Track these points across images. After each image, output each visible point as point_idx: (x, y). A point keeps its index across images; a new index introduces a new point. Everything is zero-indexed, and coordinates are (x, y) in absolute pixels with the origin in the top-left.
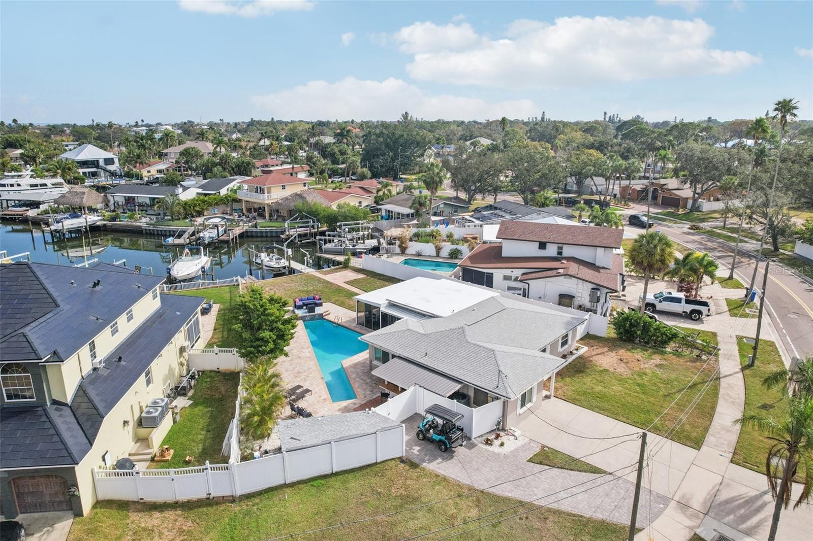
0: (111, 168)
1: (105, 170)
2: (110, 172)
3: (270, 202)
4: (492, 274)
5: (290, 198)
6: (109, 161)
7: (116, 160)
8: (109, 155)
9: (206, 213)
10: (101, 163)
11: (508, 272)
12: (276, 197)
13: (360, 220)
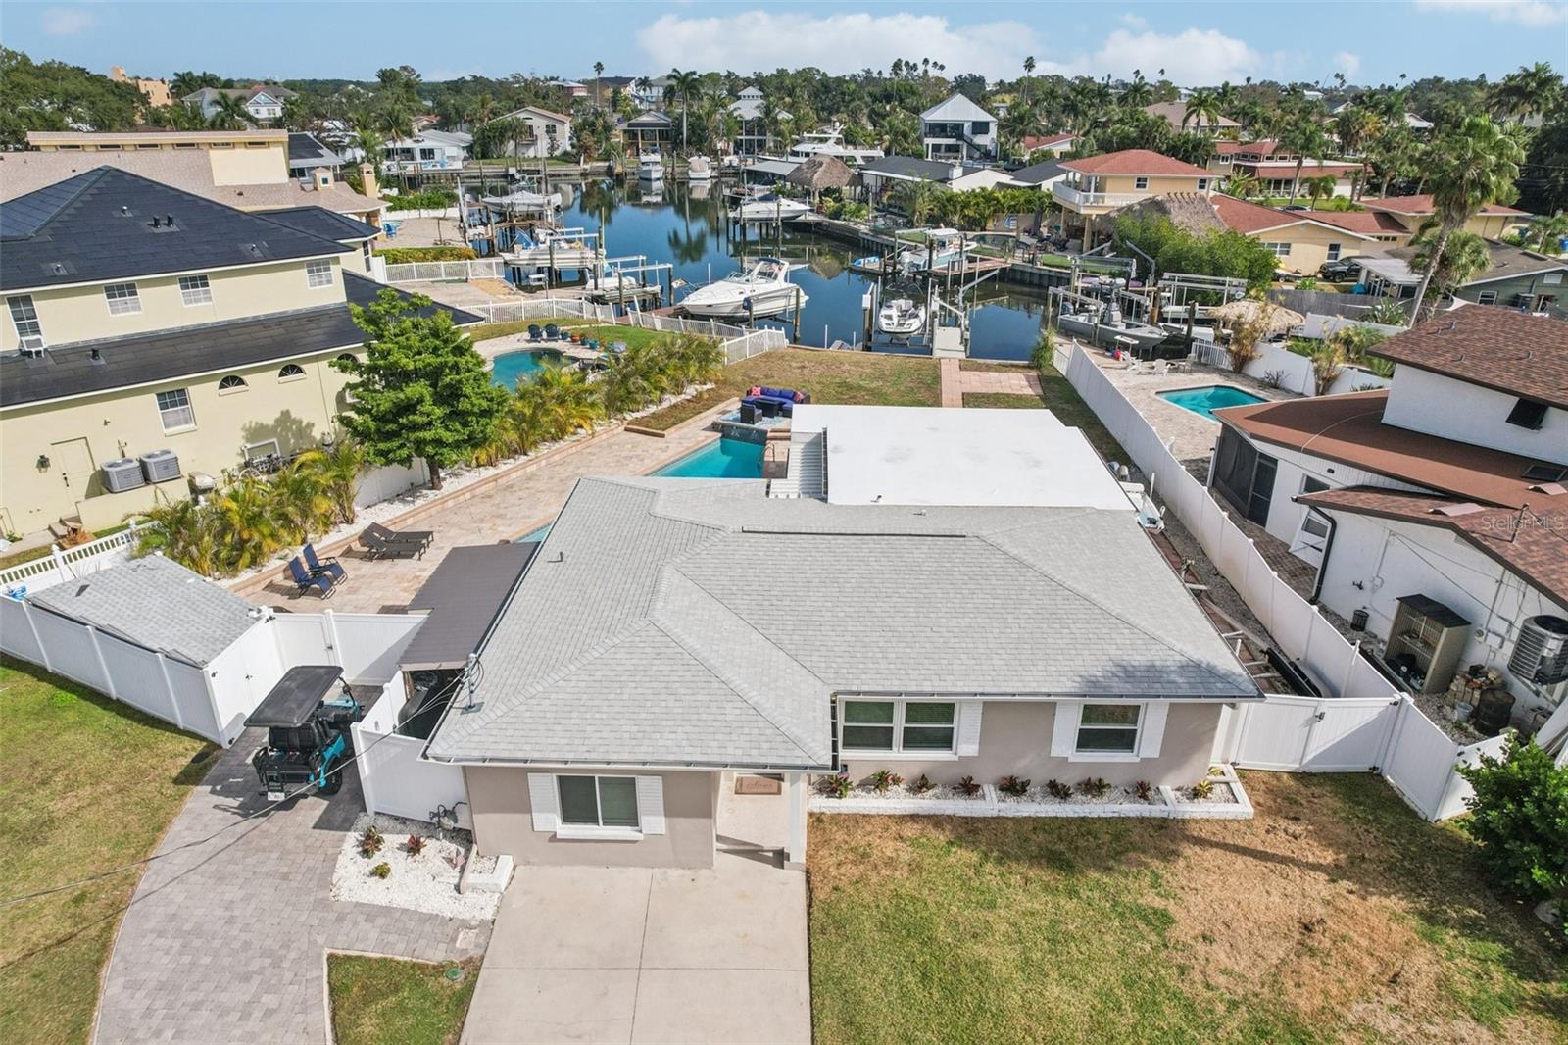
0: (980, 140)
1: (972, 146)
2: (978, 148)
3: (1094, 212)
4: (1275, 461)
5: (1138, 207)
6: (980, 128)
7: (993, 129)
8: (983, 116)
9: (990, 225)
10: (967, 129)
11: (1318, 468)
12: (1112, 203)
13: (1232, 275)
